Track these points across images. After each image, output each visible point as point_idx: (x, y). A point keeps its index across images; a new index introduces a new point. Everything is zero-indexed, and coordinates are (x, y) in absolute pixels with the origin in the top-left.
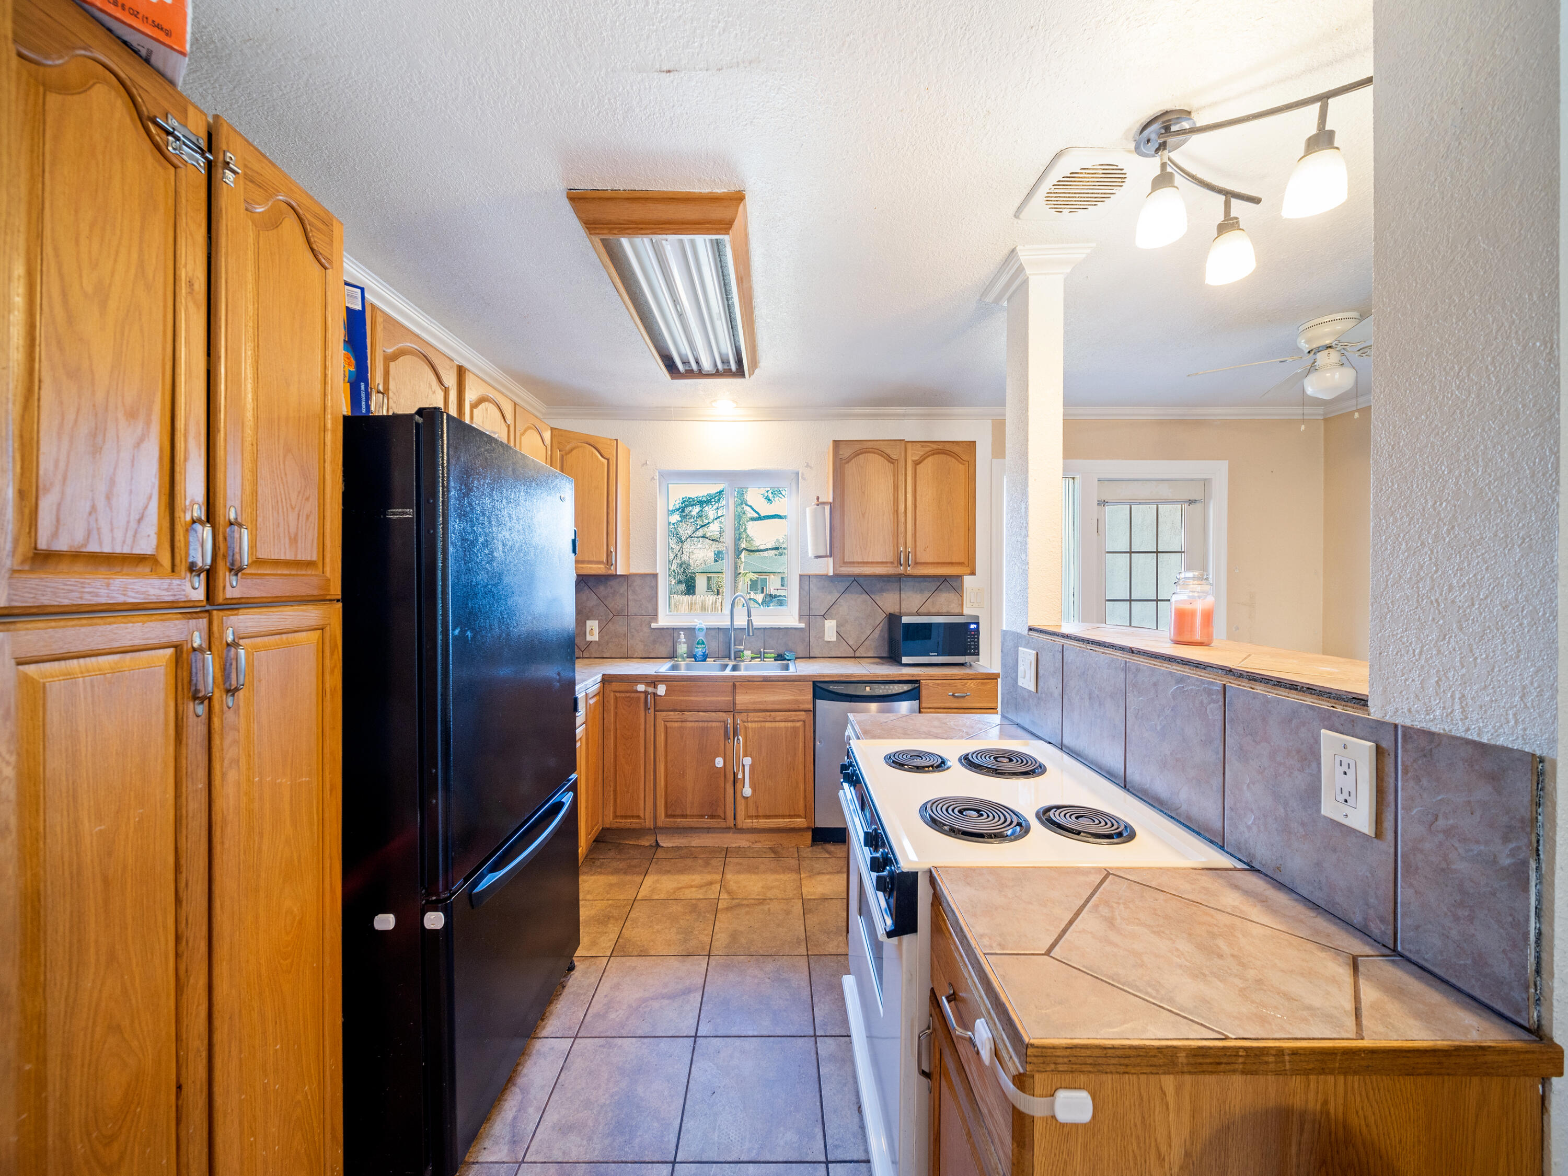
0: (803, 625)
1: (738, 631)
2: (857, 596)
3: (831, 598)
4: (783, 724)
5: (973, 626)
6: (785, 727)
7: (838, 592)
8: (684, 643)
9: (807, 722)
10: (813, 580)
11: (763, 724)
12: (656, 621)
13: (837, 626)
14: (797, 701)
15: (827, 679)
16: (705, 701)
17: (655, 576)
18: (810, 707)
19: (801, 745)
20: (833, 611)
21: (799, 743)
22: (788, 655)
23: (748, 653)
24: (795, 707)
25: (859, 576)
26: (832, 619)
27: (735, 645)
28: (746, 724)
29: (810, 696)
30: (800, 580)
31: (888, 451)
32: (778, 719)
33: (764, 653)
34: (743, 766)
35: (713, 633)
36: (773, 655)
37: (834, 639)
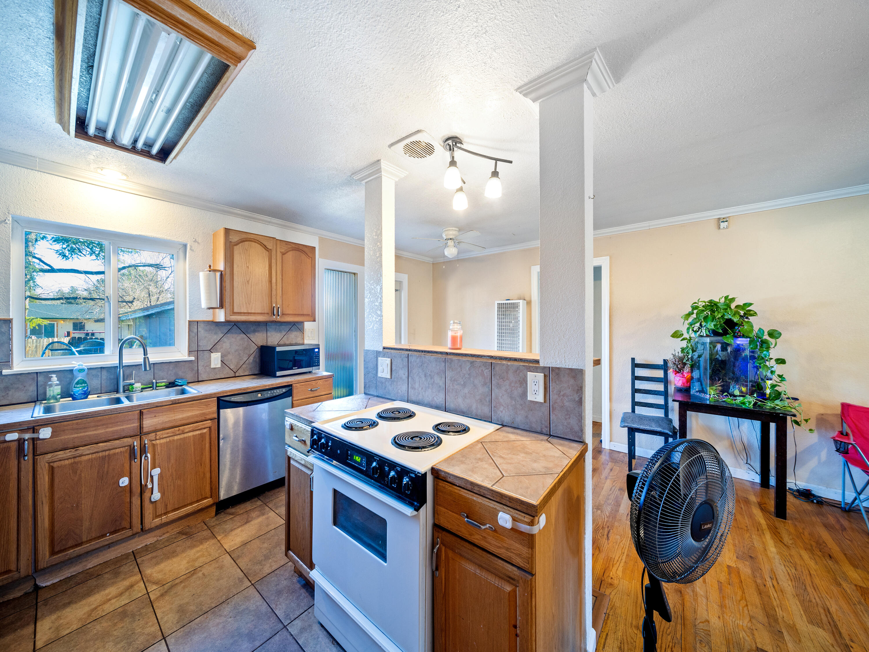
0: (193, 358)
1: (125, 368)
2: (236, 335)
3: (216, 338)
4: (191, 434)
5: (316, 350)
6: (193, 436)
7: (222, 333)
8: (57, 385)
9: (213, 428)
10: (201, 326)
11: (171, 438)
12: (10, 367)
13: (221, 357)
14: (204, 414)
15: (228, 394)
16: (106, 432)
17: (9, 322)
18: (216, 416)
19: (207, 445)
20: (218, 346)
21: (205, 444)
22: (179, 382)
23: (138, 386)
24: (203, 418)
25: (238, 322)
26: (217, 352)
27: (124, 380)
28: (153, 442)
29: (215, 408)
30: (189, 325)
31: (265, 243)
32: (187, 430)
33: (156, 383)
34: (152, 477)
35: (94, 372)
36: (164, 384)
37: (219, 366)
